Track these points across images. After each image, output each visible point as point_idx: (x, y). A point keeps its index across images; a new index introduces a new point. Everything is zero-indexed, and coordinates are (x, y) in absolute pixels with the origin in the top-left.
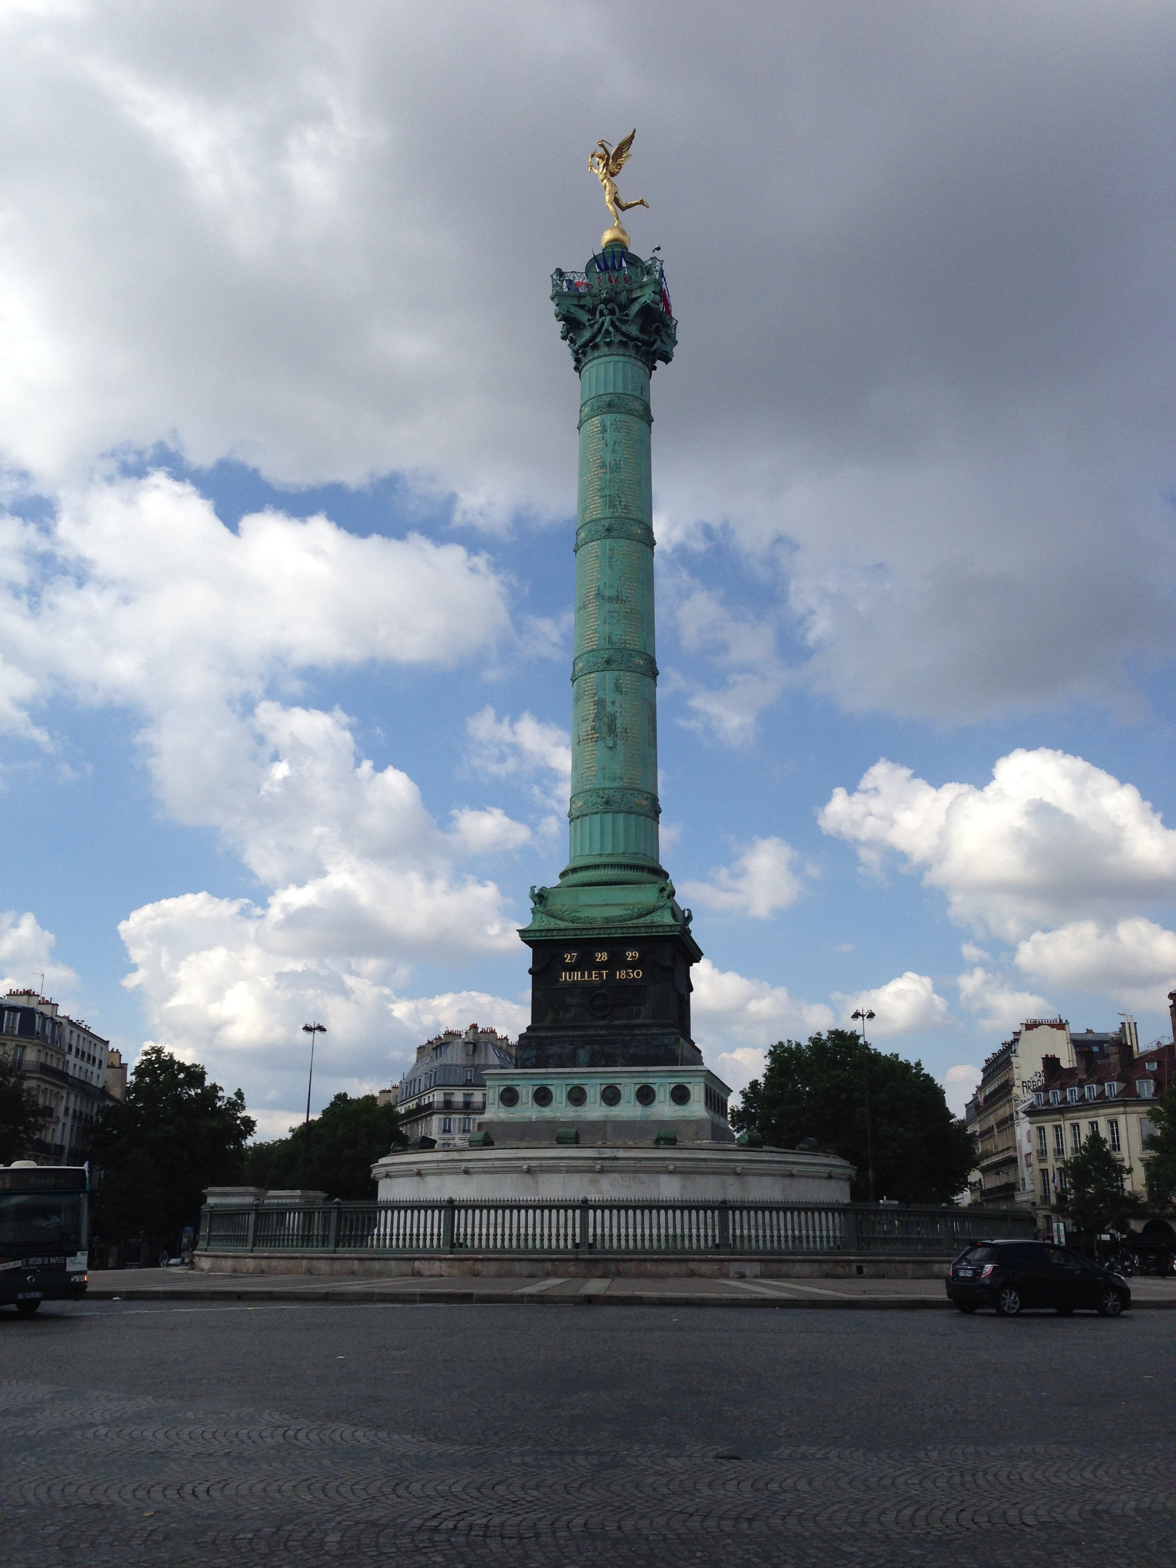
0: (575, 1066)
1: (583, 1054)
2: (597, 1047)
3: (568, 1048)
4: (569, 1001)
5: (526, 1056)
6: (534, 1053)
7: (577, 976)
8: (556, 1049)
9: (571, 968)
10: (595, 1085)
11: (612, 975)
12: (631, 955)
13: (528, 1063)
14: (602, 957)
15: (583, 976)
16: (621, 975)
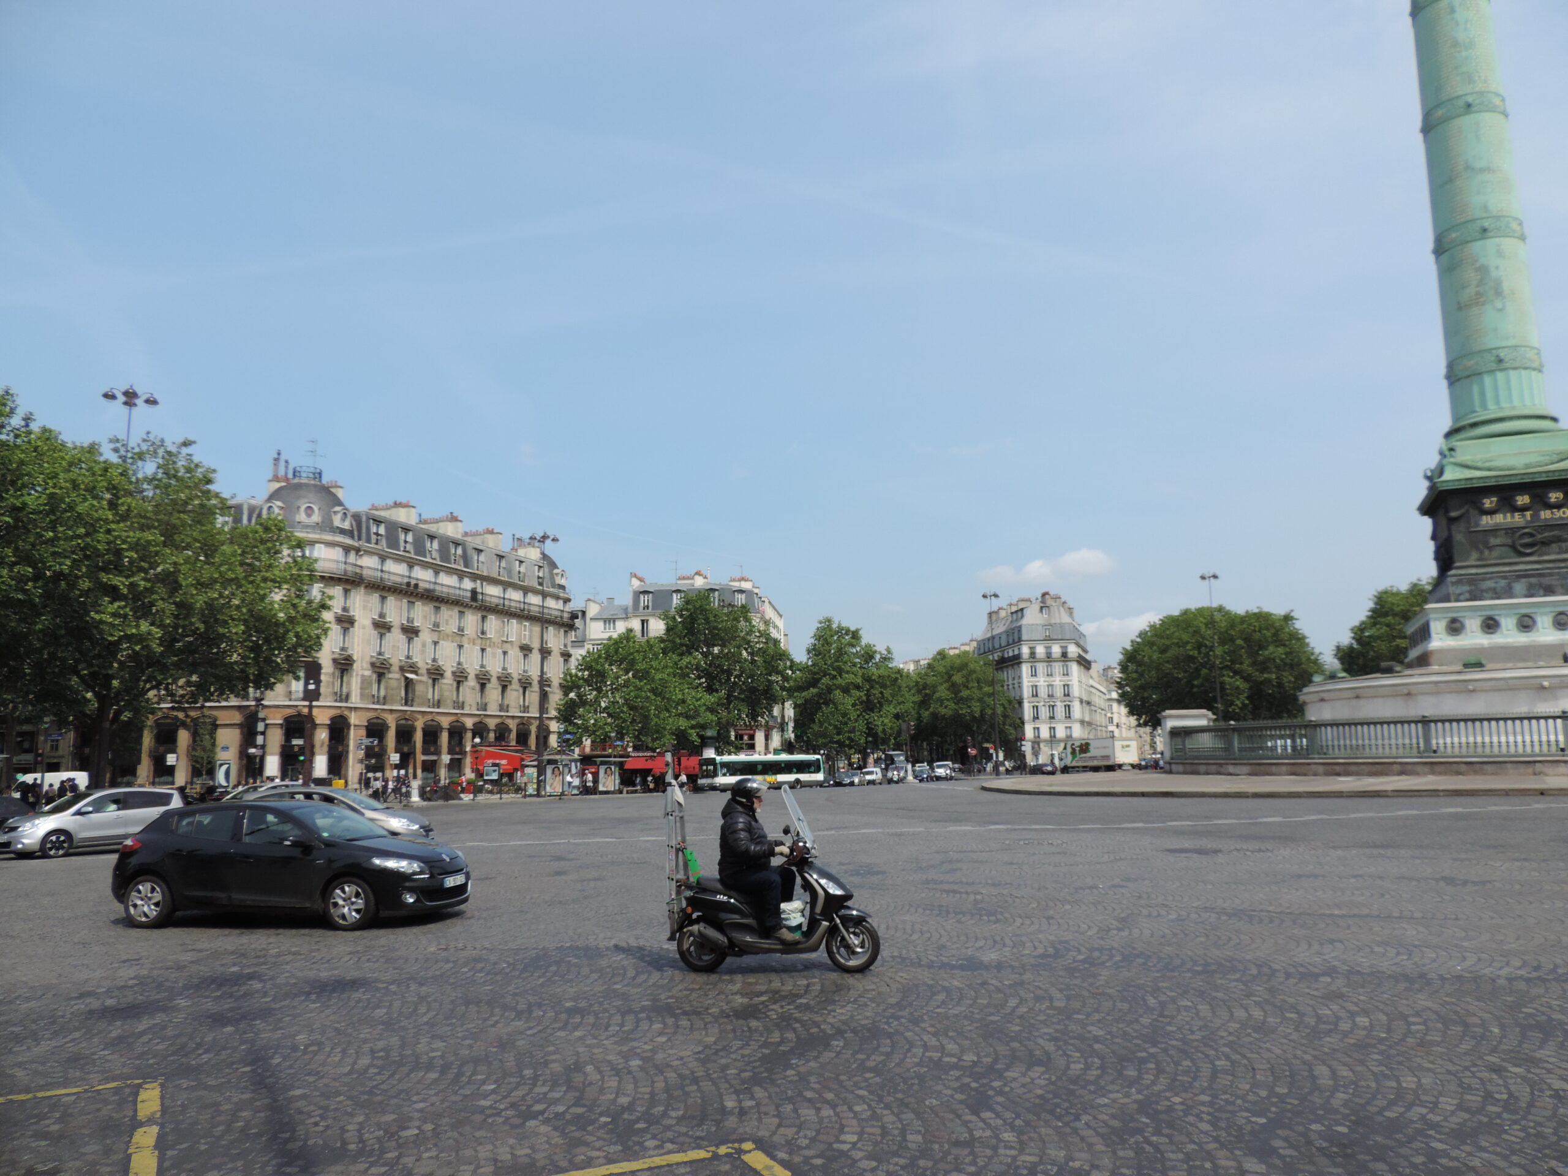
0: (1511, 597)
1: (1519, 587)
2: (1533, 580)
3: (1503, 583)
4: (1493, 541)
5: (1458, 591)
6: (1466, 588)
7: (1499, 518)
8: (1489, 584)
9: (1491, 512)
10: (1545, 614)
11: (1535, 516)
12: (1555, 496)
13: (1462, 597)
14: (1523, 500)
15: (1505, 517)
16: (1545, 514)
